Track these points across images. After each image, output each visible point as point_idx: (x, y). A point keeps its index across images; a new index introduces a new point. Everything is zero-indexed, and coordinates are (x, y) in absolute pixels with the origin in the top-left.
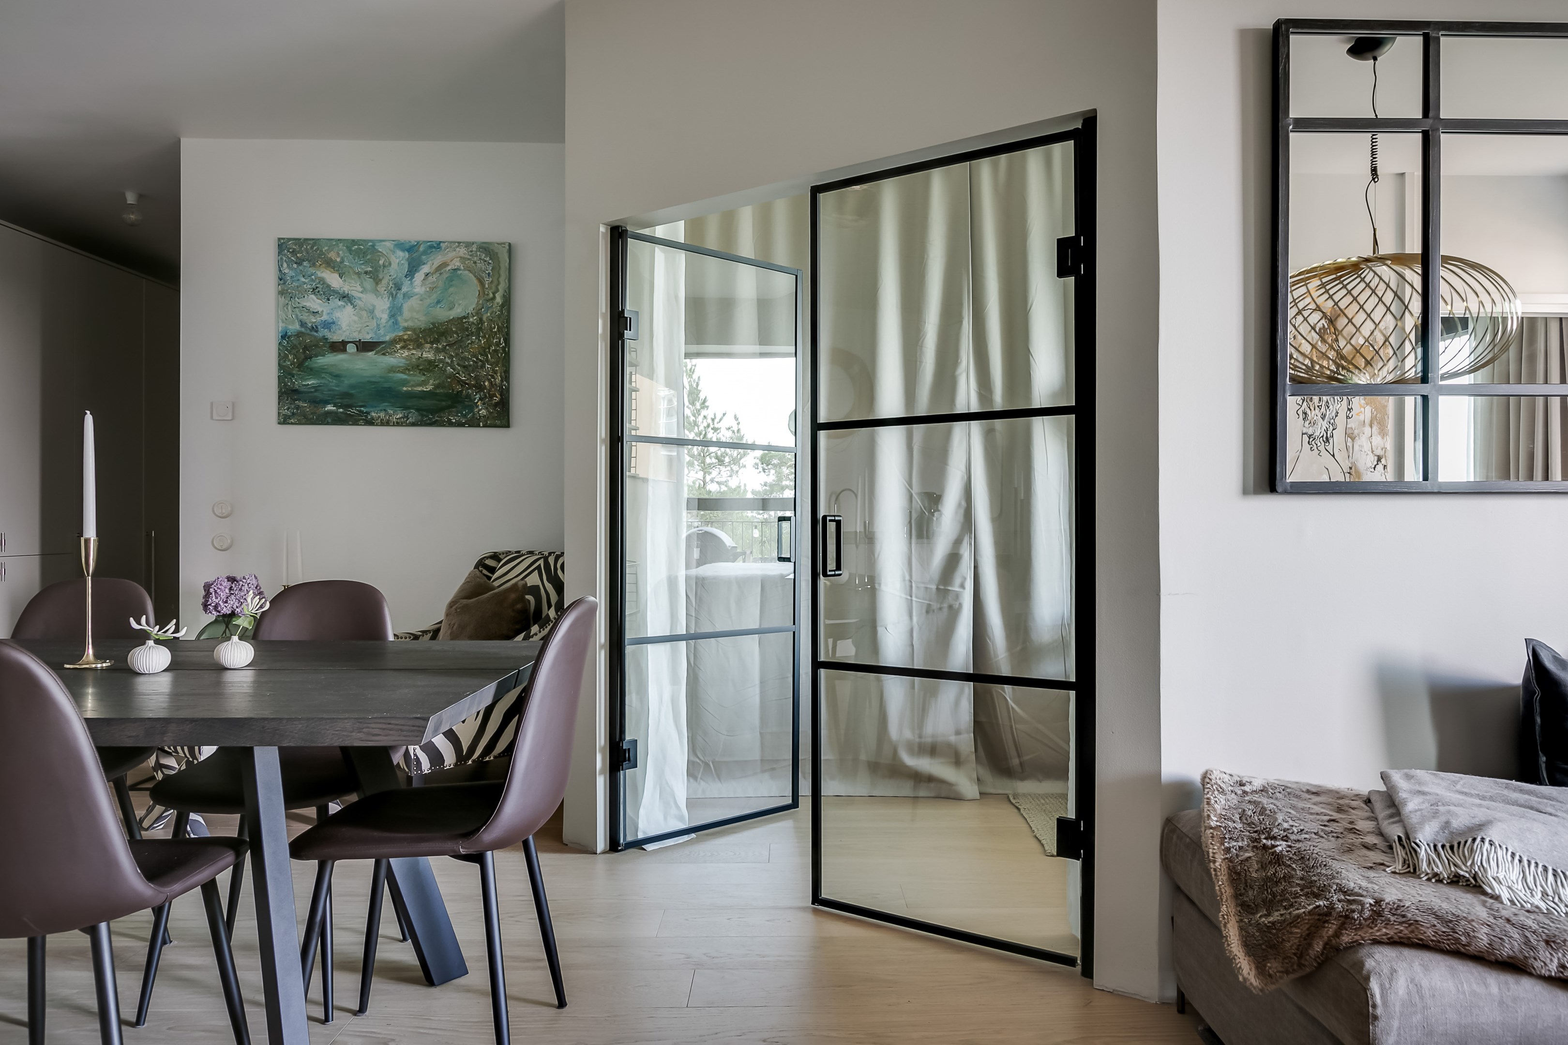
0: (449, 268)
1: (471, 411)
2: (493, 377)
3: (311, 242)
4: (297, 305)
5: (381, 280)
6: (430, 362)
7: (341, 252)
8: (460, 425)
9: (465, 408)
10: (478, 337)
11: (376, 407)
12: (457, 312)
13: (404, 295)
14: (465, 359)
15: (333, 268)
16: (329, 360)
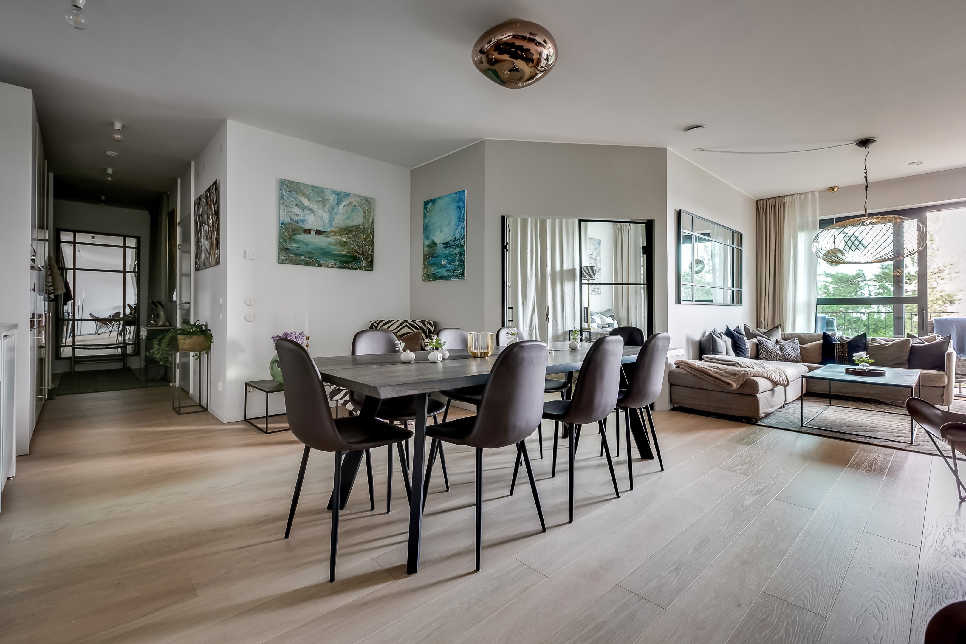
0: (353, 205)
1: (360, 264)
2: (368, 250)
3: (296, 183)
4: (289, 210)
5: (326, 205)
6: (345, 242)
7: (309, 190)
8: (356, 269)
9: (358, 262)
10: (363, 234)
11: (323, 259)
12: (355, 223)
13: (335, 213)
14: (358, 242)
15: (306, 197)
16: (302, 237)
